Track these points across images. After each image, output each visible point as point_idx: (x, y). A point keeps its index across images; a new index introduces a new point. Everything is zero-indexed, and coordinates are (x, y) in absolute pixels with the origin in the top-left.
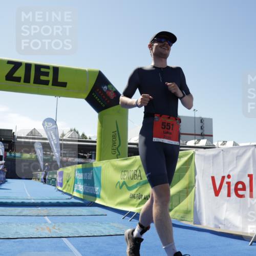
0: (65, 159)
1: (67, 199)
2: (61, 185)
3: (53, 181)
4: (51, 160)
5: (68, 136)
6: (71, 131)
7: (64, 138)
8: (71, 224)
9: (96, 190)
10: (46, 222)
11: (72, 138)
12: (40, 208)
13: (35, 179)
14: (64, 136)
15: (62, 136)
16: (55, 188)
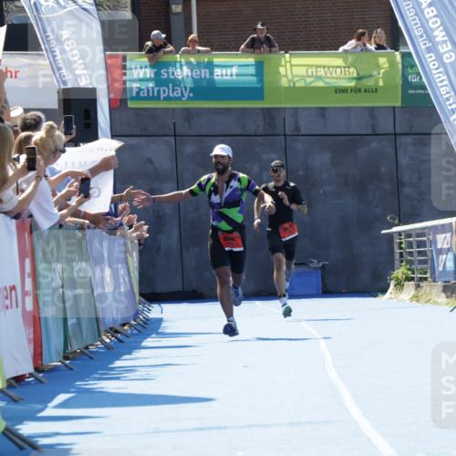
13: (418, 286)
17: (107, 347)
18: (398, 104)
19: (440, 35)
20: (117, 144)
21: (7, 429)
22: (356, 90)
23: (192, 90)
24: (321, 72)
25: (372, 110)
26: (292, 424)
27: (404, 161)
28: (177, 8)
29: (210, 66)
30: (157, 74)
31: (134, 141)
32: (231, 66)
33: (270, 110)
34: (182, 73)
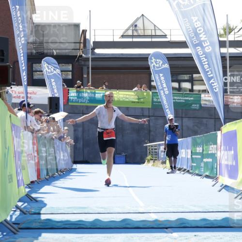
0: (236, 99)
3: (206, 163)
4: (195, 106)
7: (231, 37)
12: (175, 235)
13: (154, 162)
14: (230, 33)
15: (225, 33)
16: (214, 183)
17: (60, 175)
18: (150, 107)
19: (165, 85)
20: (66, 114)
21: (27, 194)
22: (138, 102)
23: (88, 100)
24: (128, 96)
25: (142, 109)
26: (114, 197)
27: (151, 124)
28: (85, 76)
29: (95, 93)
30: (79, 95)
31: (70, 115)
32: (101, 93)
34: (85, 95)
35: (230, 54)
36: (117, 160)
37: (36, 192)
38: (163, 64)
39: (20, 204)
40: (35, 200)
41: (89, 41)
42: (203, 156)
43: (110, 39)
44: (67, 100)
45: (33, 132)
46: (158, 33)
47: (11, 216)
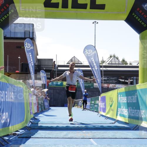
0: (106, 85)
1: (110, 123)
2: (104, 110)
3: (95, 107)
4: (92, 87)
5: (108, 63)
6: (111, 57)
7: (104, 64)
8: (118, 145)
9: (142, 114)
10: (92, 144)
11: (112, 64)
12: (84, 131)
13: (78, 106)
14: (103, 63)
15: (102, 63)
16: (98, 114)
17: (45, 110)
20: (47, 89)
21: (34, 117)
23: (55, 85)
26: (64, 118)
29: (58, 83)
32: (60, 83)
33: (63, 87)
34: (55, 83)
35: (104, 70)
36: (65, 106)
37: (37, 116)
38: (81, 73)
39: (31, 120)
40: (36, 119)
41: (56, 65)
42: (94, 104)
43: (63, 64)
44: (48, 85)
45: (36, 95)
46: (79, 62)
47: (28, 125)
